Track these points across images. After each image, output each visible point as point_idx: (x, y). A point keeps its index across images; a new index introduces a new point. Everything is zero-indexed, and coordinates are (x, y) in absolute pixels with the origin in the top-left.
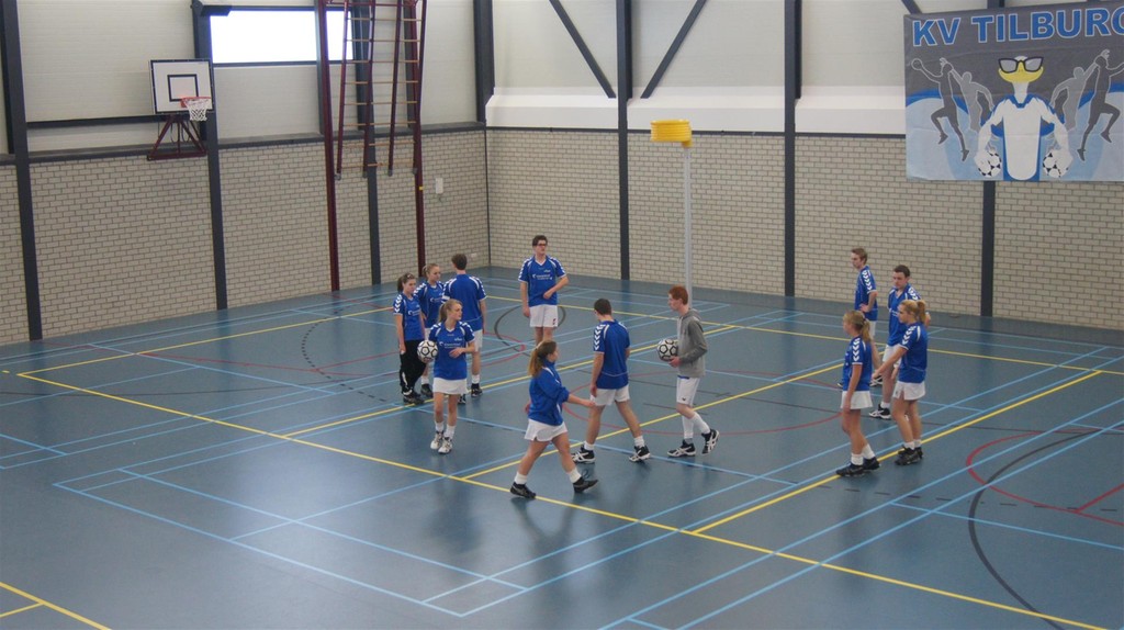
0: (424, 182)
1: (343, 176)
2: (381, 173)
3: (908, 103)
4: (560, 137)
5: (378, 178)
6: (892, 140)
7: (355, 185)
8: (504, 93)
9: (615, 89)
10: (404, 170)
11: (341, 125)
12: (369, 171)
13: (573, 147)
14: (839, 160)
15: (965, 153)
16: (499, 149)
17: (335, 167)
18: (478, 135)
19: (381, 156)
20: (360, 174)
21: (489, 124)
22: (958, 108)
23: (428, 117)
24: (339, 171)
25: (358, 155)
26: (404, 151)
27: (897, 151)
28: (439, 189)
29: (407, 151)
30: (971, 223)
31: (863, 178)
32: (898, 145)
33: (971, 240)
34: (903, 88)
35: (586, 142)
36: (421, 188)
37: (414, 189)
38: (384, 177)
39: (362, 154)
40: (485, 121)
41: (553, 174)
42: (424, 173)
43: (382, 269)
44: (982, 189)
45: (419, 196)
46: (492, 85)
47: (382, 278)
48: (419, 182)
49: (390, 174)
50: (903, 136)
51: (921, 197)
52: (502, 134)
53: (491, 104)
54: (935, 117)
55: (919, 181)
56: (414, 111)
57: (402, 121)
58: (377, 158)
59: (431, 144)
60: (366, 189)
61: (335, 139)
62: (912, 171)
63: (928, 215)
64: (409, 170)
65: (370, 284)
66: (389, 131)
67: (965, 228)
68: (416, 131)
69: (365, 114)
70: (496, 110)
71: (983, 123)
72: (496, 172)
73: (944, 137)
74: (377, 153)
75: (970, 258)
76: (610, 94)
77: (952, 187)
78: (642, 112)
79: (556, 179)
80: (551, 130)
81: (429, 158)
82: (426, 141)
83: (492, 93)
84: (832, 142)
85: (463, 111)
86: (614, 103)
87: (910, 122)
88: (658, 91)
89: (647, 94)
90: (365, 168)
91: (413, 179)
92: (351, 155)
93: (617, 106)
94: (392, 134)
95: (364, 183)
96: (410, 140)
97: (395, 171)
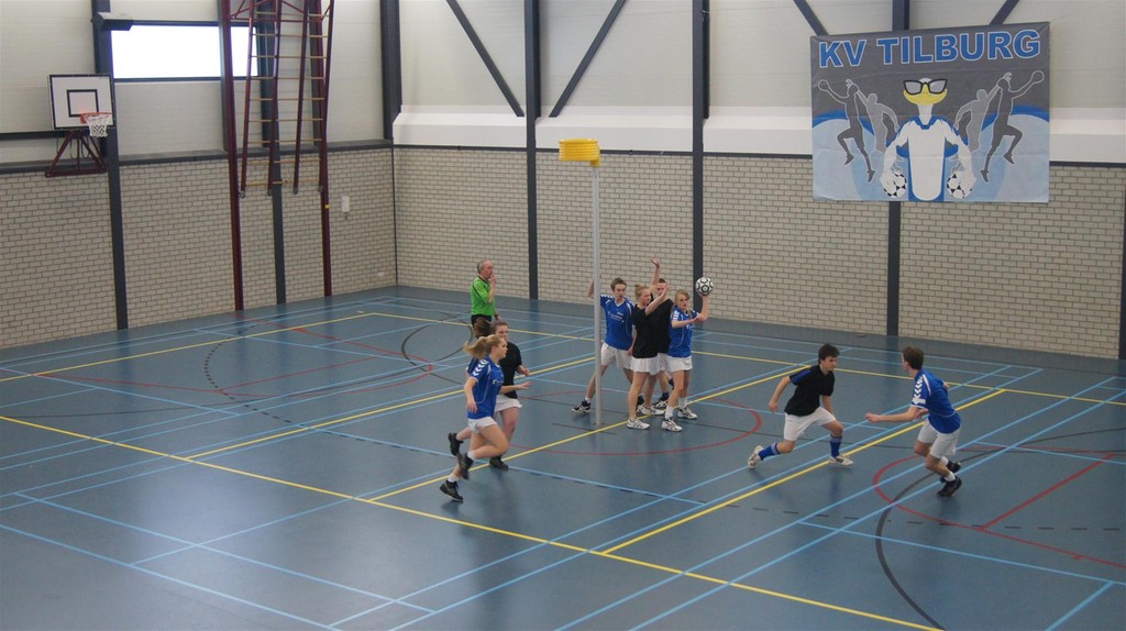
0: (330, 201)
1: (247, 194)
2: (286, 191)
3: (814, 124)
4: (468, 155)
5: (283, 195)
6: (798, 160)
7: (260, 203)
8: (411, 111)
9: (524, 108)
10: (310, 188)
11: (246, 142)
12: (274, 188)
13: (481, 165)
14: (747, 180)
15: (871, 173)
16: (406, 168)
17: (240, 184)
18: (385, 153)
19: (287, 173)
20: (265, 192)
21: (396, 142)
22: (864, 129)
23: (334, 135)
24: (243, 188)
25: (263, 173)
26: (309, 169)
27: (805, 171)
28: (346, 207)
29: (313, 169)
30: (876, 243)
31: (770, 198)
32: (805, 166)
33: (876, 260)
34: (810, 109)
35: (494, 161)
36: (327, 207)
37: (320, 207)
38: (289, 195)
39: (267, 172)
40: (392, 139)
41: (460, 193)
42: (330, 191)
43: (287, 288)
44: (887, 209)
45: (325, 214)
46: (399, 102)
47: (288, 298)
48: (325, 200)
49: (296, 192)
50: (810, 157)
51: (827, 217)
52: (410, 152)
53: (398, 122)
54: (841, 138)
55: (826, 201)
56: (320, 128)
57: (307, 137)
58: (282, 176)
59: (336, 162)
60: (271, 207)
61: (240, 156)
62: (819, 191)
63: (835, 235)
64: (314, 188)
65: (275, 304)
66: (294, 149)
67: (871, 249)
68: (322, 148)
69: (270, 130)
70: (404, 128)
71: (888, 145)
72: (403, 190)
73: (850, 158)
74: (282, 171)
75: (876, 277)
76: (519, 113)
77: (859, 208)
78: (550, 131)
79: (464, 198)
80: (459, 148)
81: (334, 176)
82: (332, 159)
83: (400, 112)
84: (740, 162)
85: (369, 129)
86: (523, 121)
87: (816, 144)
88: (567, 110)
89: (555, 113)
90: (270, 186)
91: (319, 197)
92: (255, 173)
93: (525, 125)
94: (298, 152)
95: (269, 201)
96: (316, 157)
97: (300, 189)
